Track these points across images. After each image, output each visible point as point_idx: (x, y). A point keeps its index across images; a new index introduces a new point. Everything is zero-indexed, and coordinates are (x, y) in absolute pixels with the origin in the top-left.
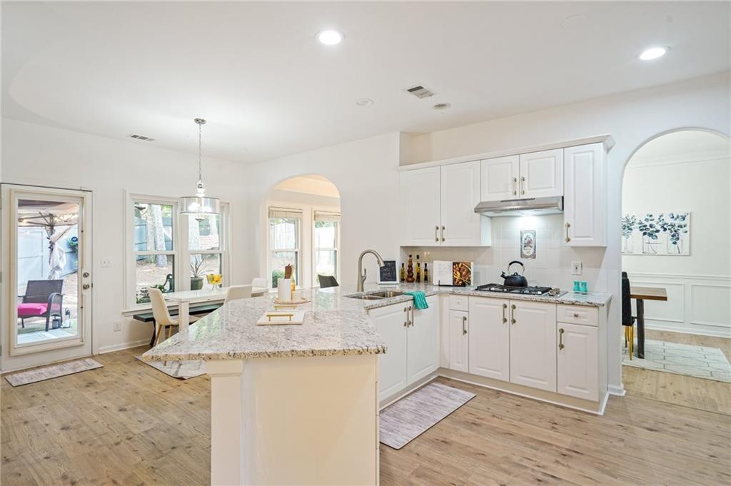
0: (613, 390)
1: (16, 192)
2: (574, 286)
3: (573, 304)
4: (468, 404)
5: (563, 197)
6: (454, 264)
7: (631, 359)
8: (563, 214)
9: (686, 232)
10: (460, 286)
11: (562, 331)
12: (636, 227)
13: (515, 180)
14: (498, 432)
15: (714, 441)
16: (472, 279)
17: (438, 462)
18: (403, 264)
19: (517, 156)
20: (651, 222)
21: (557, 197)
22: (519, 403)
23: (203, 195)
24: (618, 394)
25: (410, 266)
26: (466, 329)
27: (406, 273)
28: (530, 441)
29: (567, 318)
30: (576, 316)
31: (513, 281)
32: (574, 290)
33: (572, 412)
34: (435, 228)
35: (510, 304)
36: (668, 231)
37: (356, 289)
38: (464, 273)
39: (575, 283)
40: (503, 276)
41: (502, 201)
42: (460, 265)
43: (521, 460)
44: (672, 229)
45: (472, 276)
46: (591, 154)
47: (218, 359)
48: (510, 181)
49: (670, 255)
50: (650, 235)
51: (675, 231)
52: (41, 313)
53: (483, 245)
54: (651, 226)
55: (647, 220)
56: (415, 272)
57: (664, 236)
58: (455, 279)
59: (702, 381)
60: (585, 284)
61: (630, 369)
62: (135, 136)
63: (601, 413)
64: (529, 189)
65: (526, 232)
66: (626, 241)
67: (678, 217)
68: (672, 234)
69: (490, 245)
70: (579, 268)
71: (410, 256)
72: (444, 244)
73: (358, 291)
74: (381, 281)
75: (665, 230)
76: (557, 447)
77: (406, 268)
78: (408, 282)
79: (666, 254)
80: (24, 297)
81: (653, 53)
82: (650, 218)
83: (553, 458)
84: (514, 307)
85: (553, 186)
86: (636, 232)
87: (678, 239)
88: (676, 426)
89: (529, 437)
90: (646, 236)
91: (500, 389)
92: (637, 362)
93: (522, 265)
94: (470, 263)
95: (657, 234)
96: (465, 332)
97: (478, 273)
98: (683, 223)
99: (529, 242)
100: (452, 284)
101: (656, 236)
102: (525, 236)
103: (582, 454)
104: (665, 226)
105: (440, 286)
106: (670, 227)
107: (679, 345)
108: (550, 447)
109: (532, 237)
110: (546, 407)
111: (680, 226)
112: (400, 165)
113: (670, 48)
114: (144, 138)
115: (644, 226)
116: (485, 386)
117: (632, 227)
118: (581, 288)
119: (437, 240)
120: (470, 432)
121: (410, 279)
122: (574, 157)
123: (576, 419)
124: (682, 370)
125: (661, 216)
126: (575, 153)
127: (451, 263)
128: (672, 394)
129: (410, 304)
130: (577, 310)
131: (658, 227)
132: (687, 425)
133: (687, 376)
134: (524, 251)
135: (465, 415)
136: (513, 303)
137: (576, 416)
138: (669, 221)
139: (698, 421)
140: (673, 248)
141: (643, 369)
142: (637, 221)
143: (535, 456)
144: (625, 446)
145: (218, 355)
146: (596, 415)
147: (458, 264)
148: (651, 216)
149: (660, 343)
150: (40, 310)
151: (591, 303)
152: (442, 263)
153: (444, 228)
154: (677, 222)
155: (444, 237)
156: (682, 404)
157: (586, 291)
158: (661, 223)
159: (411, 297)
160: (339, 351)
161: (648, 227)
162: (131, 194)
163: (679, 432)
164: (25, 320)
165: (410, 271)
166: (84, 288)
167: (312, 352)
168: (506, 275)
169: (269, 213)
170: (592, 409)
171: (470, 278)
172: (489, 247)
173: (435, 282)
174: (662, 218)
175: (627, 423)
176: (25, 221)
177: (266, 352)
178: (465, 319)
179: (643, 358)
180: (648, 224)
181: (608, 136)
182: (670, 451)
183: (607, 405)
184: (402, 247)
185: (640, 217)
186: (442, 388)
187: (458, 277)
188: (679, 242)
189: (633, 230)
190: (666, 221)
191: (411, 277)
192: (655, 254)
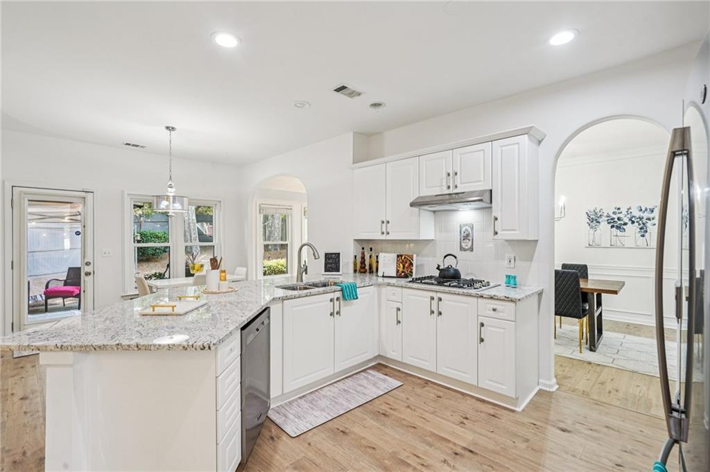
0: (545, 385)
1: (25, 194)
2: (505, 279)
3: (492, 298)
4: (390, 393)
5: (491, 190)
6: (398, 256)
7: (581, 352)
8: (491, 207)
9: (655, 225)
10: (402, 277)
11: (482, 325)
12: (604, 219)
13: (449, 175)
14: (403, 425)
15: (629, 447)
16: (414, 271)
17: (324, 454)
18: (355, 256)
19: (451, 151)
20: (619, 215)
21: (486, 190)
22: (441, 394)
23: (173, 194)
24: (548, 389)
25: (363, 258)
26: (400, 319)
27: (359, 265)
28: (430, 436)
29: (488, 312)
30: (494, 310)
31: (446, 273)
32: (506, 283)
33: (490, 406)
34: (380, 223)
35: (436, 296)
36: (636, 224)
37: (296, 280)
38: (406, 265)
39: (507, 276)
40: (438, 268)
41: (437, 196)
42: (403, 258)
43: (408, 457)
44: (640, 222)
45: (414, 268)
46: (516, 146)
47: (46, 350)
48: (445, 175)
49: (638, 247)
50: (618, 228)
51: (643, 224)
52: (74, 295)
53: (421, 238)
54: (619, 219)
55: (614, 213)
56: (367, 263)
57: (632, 229)
58: (398, 271)
59: (647, 378)
60: (515, 278)
61: (575, 362)
62: (127, 144)
63: (519, 409)
64: (461, 183)
65: (465, 225)
66: (594, 234)
67: (646, 210)
68: (641, 226)
69: (432, 237)
70: (512, 261)
71: (363, 248)
72: (389, 237)
73: (297, 281)
74: (325, 271)
75: (633, 222)
76: (455, 444)
77: (359, 260)
78: (361, 272)
79: (634, 246)
80: (65, 281)
81: (562, 38)
82: (618, 211)
83: (443, 457)
84: (440, 299)
85: (482, 179)
86: (604, 226)
87: (647, 232)
88: (594, 428)
89: (431, 432)
90: (614, 229)
91: (429, 379)
92: (588, 355)
93: (455, 257)
94: (413, 256)
95: (624, 227)
96: (399, 322)
97: (422, 265)
98: (651, 216)
99: (468, 235)
100: (395, 275)
101: (624, 229)
102: (464, 229)
103: (476, 454)
104: (633, 219)
105: (383, 276)
106: (638, 220)
107: (642, 338)
108: (447, 444)
109: (470, 230)
110: (466, 400)
111: (649, 219)
112: (354, 163)
113: (578, 30)
114: (137, 146)
115: (612, 219)
116: (415, 374)
117: (600, 220)
118: (511, 281)
119: (383, 233)
120: (375, 423)
121: (362, 270)
122: (502, 150)
123: (491, 415)
124: (631, 366)
125: (628, 209)
126: (502, 146)
127: (395, 256)
128: (608, 391)
129: (338, 294)
130: (497, 305)
131: (626, 220)
132: (607, 427)
133: (633, 372)
134: (462, 244)
135: (381, 404)
136: (440, 295)
137: (492, 412)
138: (637, 213)
139: (622, 423)
140: (641, 241)
141: (590, 363)
142: (605, 214)
143: (425, 453)
144: (528, 447)
145: (46, 347)
146: (513, 411)
147: (401, 256)
148: (619, 209)
149: (621, 336)
150: (73, 292)
151: (508, 298)
152: (386, 255)
153: (388, 222)
154: (646, 215)
155: (388, 230)
156: (613, 403)
157: (515, 285)
158: (629, 216)
159: (339, 288)
160: (164, 346)
161: (616, 220)
162: (129, 194)
163: (595, 434)
164: (65, 300)
165: (363, 262)
166: (86, 275)
167: (137, 346)
168: (441, 268)
169: (260, 210)
170: (512, 405)
171: (412, 270)
172: (432, 240)
173: (380, 274)
174: (630, 211)
175: (542, 422)
176: (66, 218)
177: (92, 345)
178: (398, 309)
179: (595, 351)
180: (616, 217)
181: (531, 127)
182: (574, 456)
183: (531, 400)
184: (355, 240)
185: (609, 210)
186: (374, 376)
187: (401, 269)
188: (647, 235)
189: (602, 224)
190: (634, 214)
191: (364, 268)
192: (623, 247)
